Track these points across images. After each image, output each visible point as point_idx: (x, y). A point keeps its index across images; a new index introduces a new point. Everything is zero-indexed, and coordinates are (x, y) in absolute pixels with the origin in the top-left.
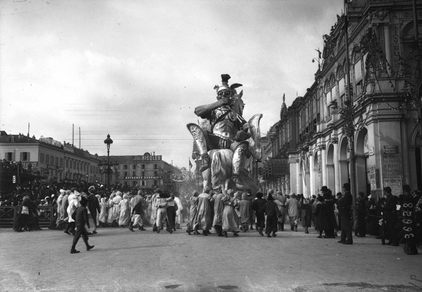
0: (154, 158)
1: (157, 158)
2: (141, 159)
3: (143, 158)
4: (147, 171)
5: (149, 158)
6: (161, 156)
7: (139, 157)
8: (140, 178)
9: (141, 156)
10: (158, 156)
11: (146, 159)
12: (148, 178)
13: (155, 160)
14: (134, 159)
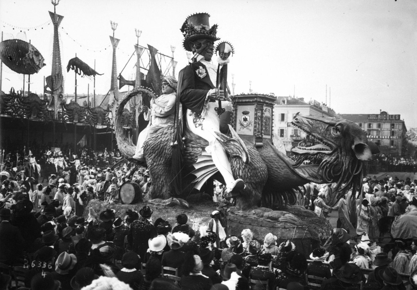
0: (392, 117)
1: (395, 118)
2: (377, 118)
3: (379, 117)
4: (384, 130)
5: (386, 117)
6: (399, 116)
7: (375, 116)
8: (376, 137)
9: (377, 115)
10: (396, 115)
11: (382, 118)
12: (385, 138)
13: (393, 120)
14: (369, 118)
